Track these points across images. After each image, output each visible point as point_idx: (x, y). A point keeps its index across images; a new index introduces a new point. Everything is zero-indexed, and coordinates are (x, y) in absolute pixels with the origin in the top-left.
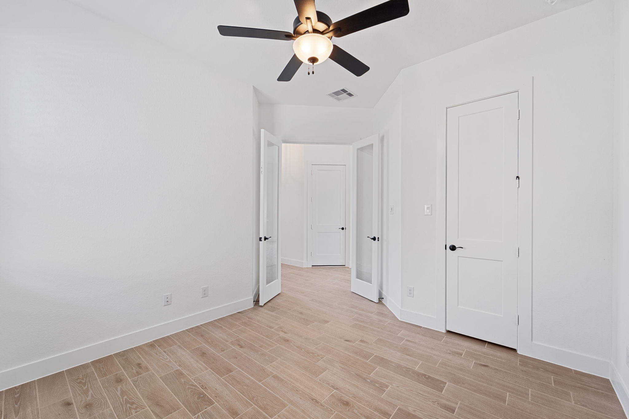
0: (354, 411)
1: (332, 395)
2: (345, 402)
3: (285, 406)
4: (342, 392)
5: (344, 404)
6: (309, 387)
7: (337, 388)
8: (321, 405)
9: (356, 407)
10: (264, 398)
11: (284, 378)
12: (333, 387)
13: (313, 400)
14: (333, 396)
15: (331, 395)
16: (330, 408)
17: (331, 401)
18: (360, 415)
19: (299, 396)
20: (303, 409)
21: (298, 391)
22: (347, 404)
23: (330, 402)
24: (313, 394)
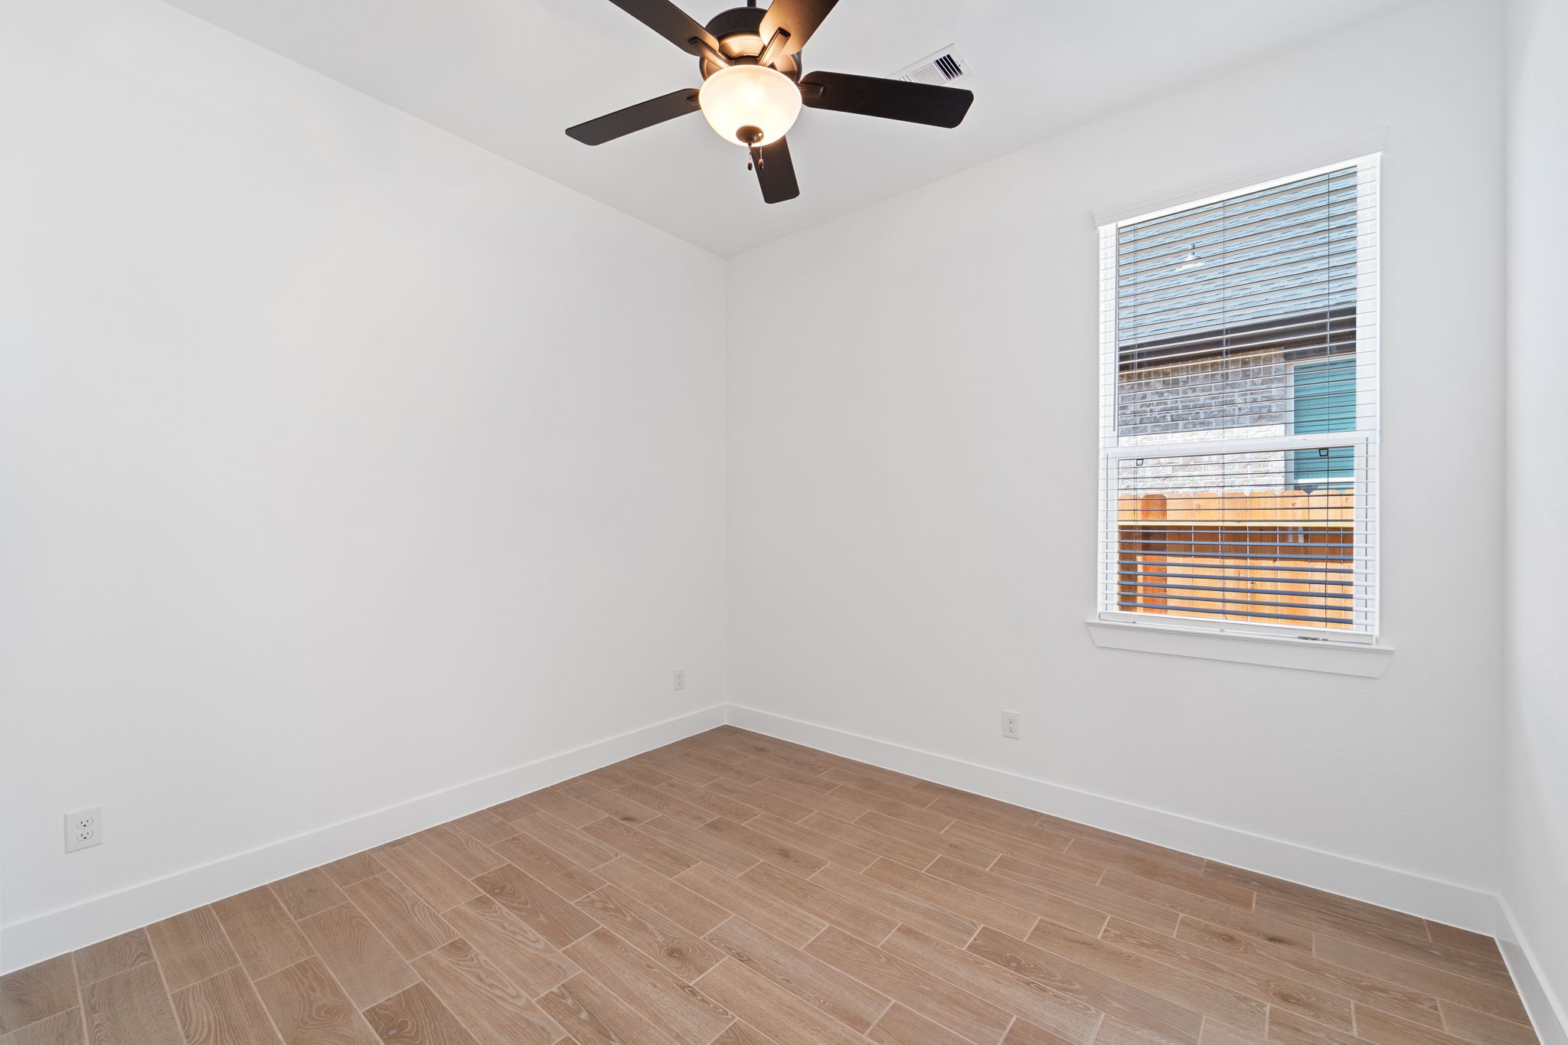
0: (664, 939)
1: (701, 971)
2: (677, 955)
3: (810, 947)
4: (674, 978)
5: (679, 951)
6: (758, 991)
7: (683, 988)
8: (730, 949)
9: (656, 946)
10: (864, 963)
11: (832, 1020)
12: (694, 993)
13: (749, 960)
14: (699, 970)
15: (703, 973)
16: (713, 943)
17: (706, 957)
18: (656, 932)
19: (781, 967)
20: (770, 941)
21: (787, 980)
22: (674, 953)
23: (709, 956)
24: (746, 974)
